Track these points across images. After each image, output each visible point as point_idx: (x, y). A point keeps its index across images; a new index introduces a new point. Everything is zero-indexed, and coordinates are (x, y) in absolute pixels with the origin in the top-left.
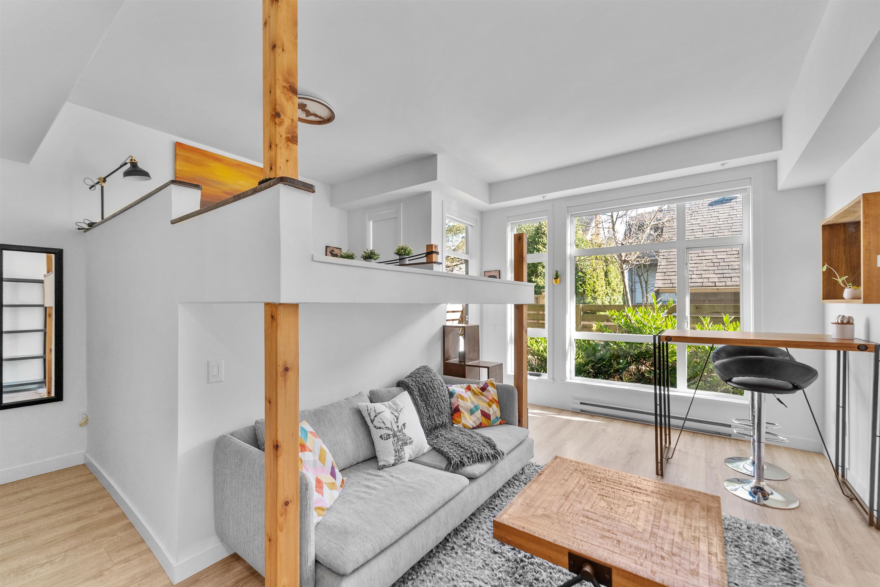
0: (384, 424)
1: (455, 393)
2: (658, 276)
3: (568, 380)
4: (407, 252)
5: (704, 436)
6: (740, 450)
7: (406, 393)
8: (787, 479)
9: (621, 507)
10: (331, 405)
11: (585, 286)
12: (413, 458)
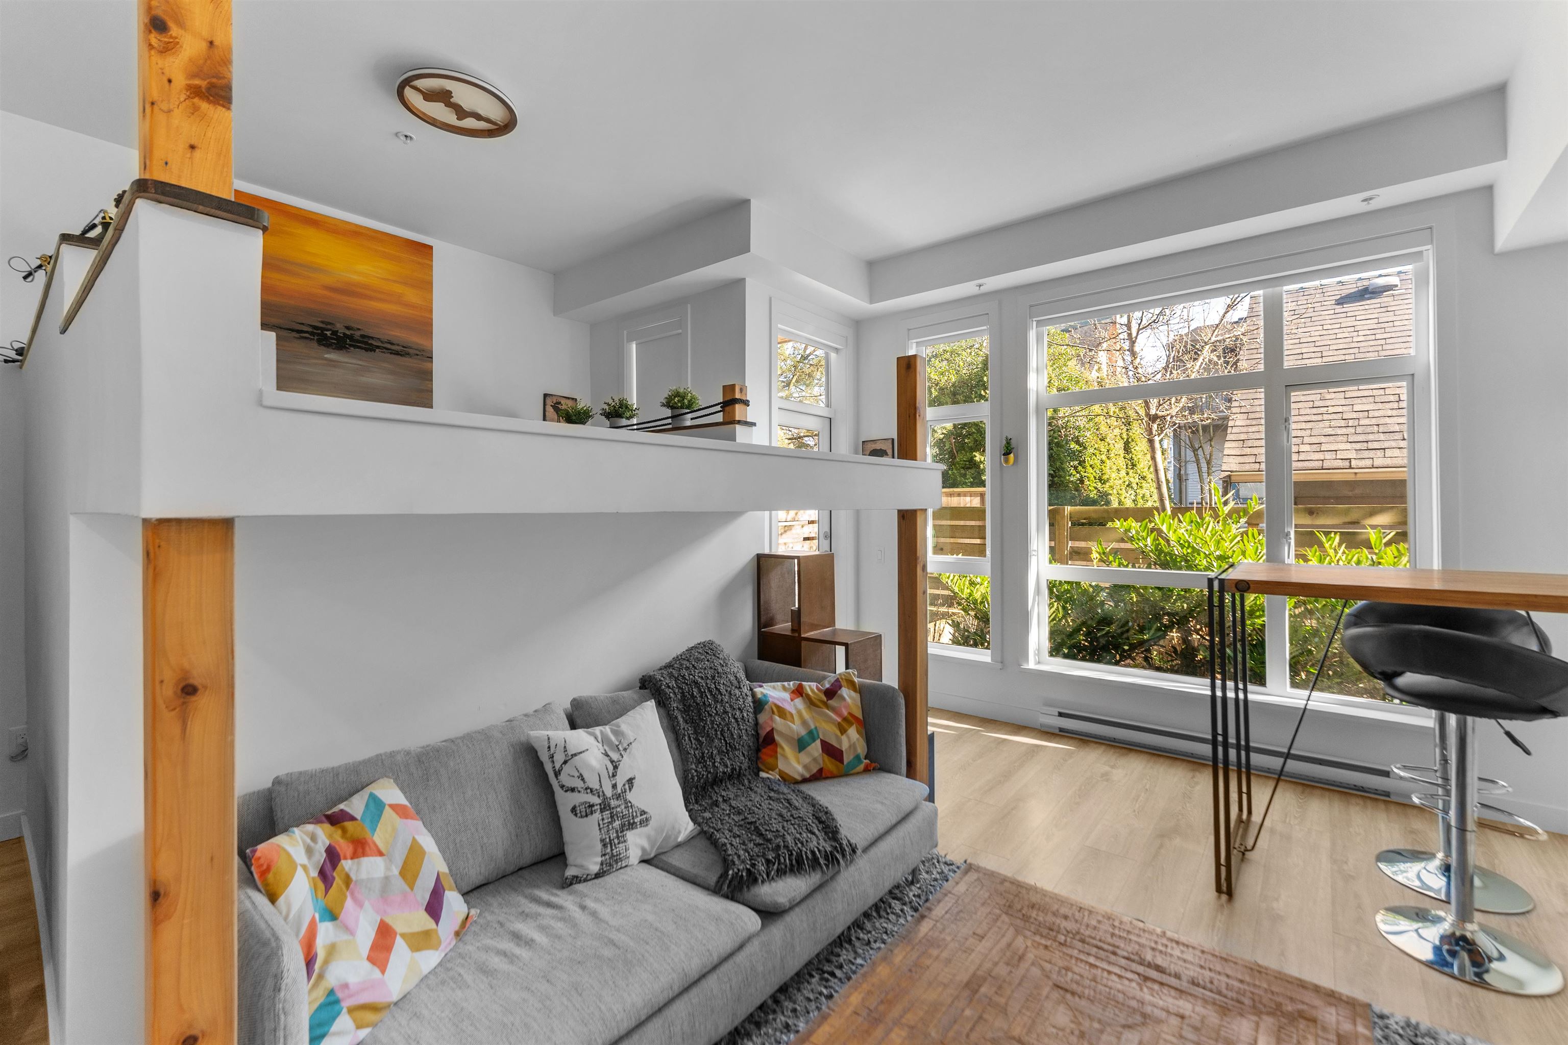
0: (583, 780)
1: (767, 702)
2: (1230, 448)
3: (1031, 665)
4: (686, 401)
5: (1327, 793)
6: (1412, 832)
7: (651, 704)
8: (1528, 912)
9: (1109, 1029)
10: (463, 738)
11: (1083, 470)
12: (652, 855)
